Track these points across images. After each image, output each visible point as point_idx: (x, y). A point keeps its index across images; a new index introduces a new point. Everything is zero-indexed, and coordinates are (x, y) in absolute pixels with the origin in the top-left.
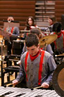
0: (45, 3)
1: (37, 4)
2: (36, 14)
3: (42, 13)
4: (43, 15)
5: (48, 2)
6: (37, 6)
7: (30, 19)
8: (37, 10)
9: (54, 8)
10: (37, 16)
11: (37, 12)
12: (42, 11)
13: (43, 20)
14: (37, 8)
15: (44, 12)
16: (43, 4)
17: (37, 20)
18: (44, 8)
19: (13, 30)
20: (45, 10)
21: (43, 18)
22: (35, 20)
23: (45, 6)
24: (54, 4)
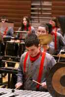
0: (41, 3)
1: (32, 4)
2: (32, 15)
3: (38, 14)
4: (39, 16)
5: (45, 2)
6: (33, 7)
7: (25, 19)
8: (33, 11)
9: (50, 9)
10: (32, 17)
11: (32, 13)
12: (38, 12)
13: (39, 21)
14: (32, 9)
15: (40, 13)
16: (39, 4)
17: (33, 21)
18: (40, 9)
19: (7, 31)
20: (41, 11)
21: (39, 19)
22: (30, 21)
23: (41, 6)
24: (51, 5)
